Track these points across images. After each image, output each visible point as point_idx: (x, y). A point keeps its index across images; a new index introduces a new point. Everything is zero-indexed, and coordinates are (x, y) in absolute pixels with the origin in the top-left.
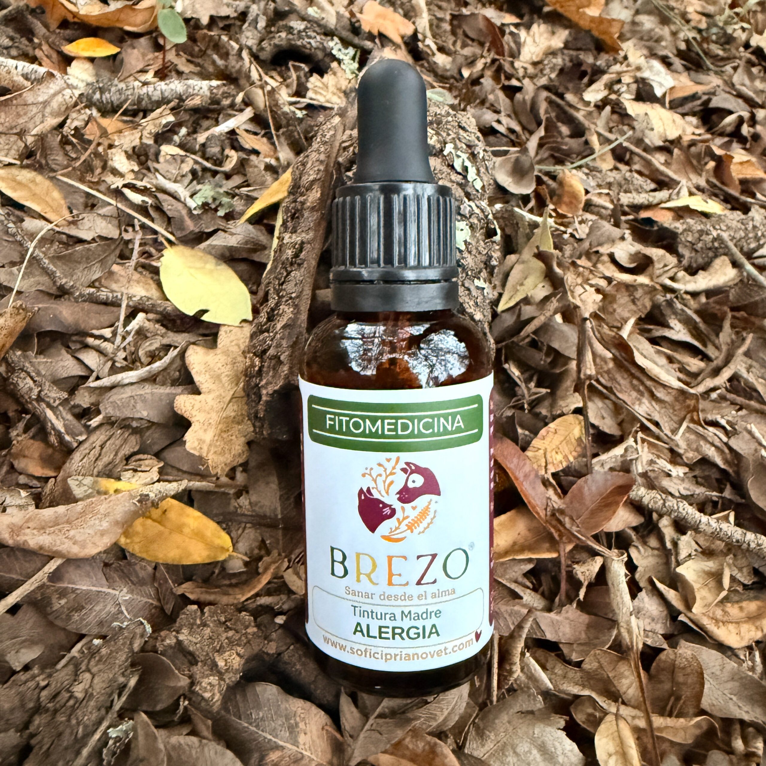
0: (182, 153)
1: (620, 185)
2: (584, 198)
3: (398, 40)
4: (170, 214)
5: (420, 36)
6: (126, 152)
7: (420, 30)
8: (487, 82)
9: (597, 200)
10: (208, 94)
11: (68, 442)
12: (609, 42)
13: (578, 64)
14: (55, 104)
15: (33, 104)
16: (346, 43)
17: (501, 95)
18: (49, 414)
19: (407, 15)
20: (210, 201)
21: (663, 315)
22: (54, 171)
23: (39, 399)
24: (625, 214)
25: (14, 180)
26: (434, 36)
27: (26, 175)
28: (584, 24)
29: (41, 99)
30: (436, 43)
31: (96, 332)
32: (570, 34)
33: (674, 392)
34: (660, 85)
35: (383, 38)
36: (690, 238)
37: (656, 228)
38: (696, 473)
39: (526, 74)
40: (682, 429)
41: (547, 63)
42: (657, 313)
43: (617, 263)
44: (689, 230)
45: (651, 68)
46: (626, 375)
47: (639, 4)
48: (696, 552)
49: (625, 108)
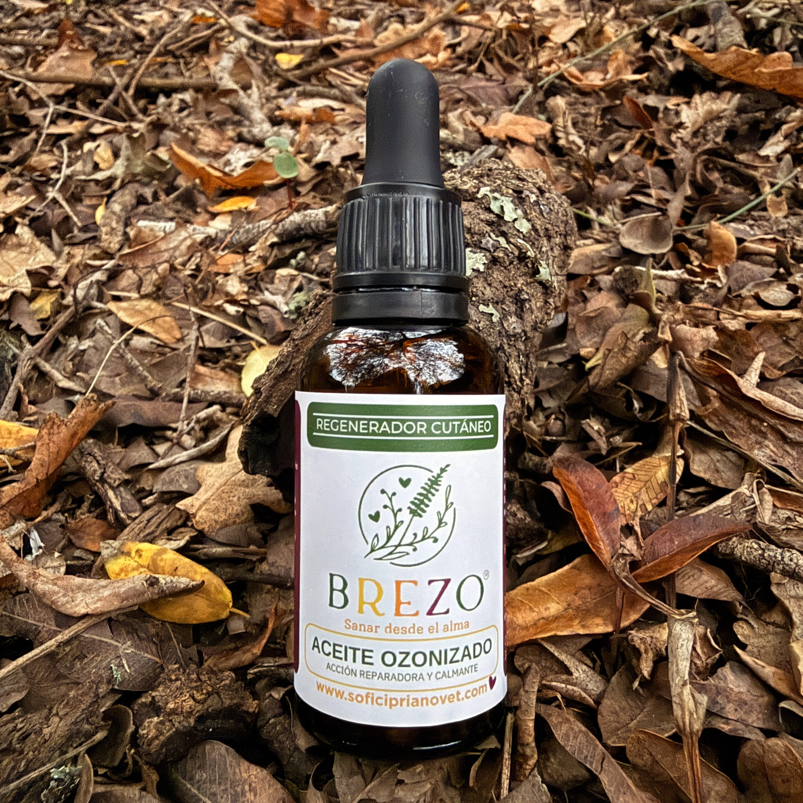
0: (295, 272)
1: (797, 230)
2: (735, 247)
3: (530, 140)
4: (263, 321)
5: (561, 134)
6: (240, 277)
8: (633, 159)
9: (756, 247)
10: (323, 218)
11: (122, 519)
13: (756, 125)
14: (183, 247)
15: (166, 250)
17: (654, 170)
18: (111, 494)
19: (548, 120)
20: (303, 304)
22: (169, 298)
23: (102, 480)
25: (133, 309)
27: (145, 303)
29: (172, 245)
30: (581, 138)
31: (174, 425)
32: (746, 98)
35: (513, 141)
39: (684, 143)
41: (711, 127)
43: (763, 304)
46: (740, 415)
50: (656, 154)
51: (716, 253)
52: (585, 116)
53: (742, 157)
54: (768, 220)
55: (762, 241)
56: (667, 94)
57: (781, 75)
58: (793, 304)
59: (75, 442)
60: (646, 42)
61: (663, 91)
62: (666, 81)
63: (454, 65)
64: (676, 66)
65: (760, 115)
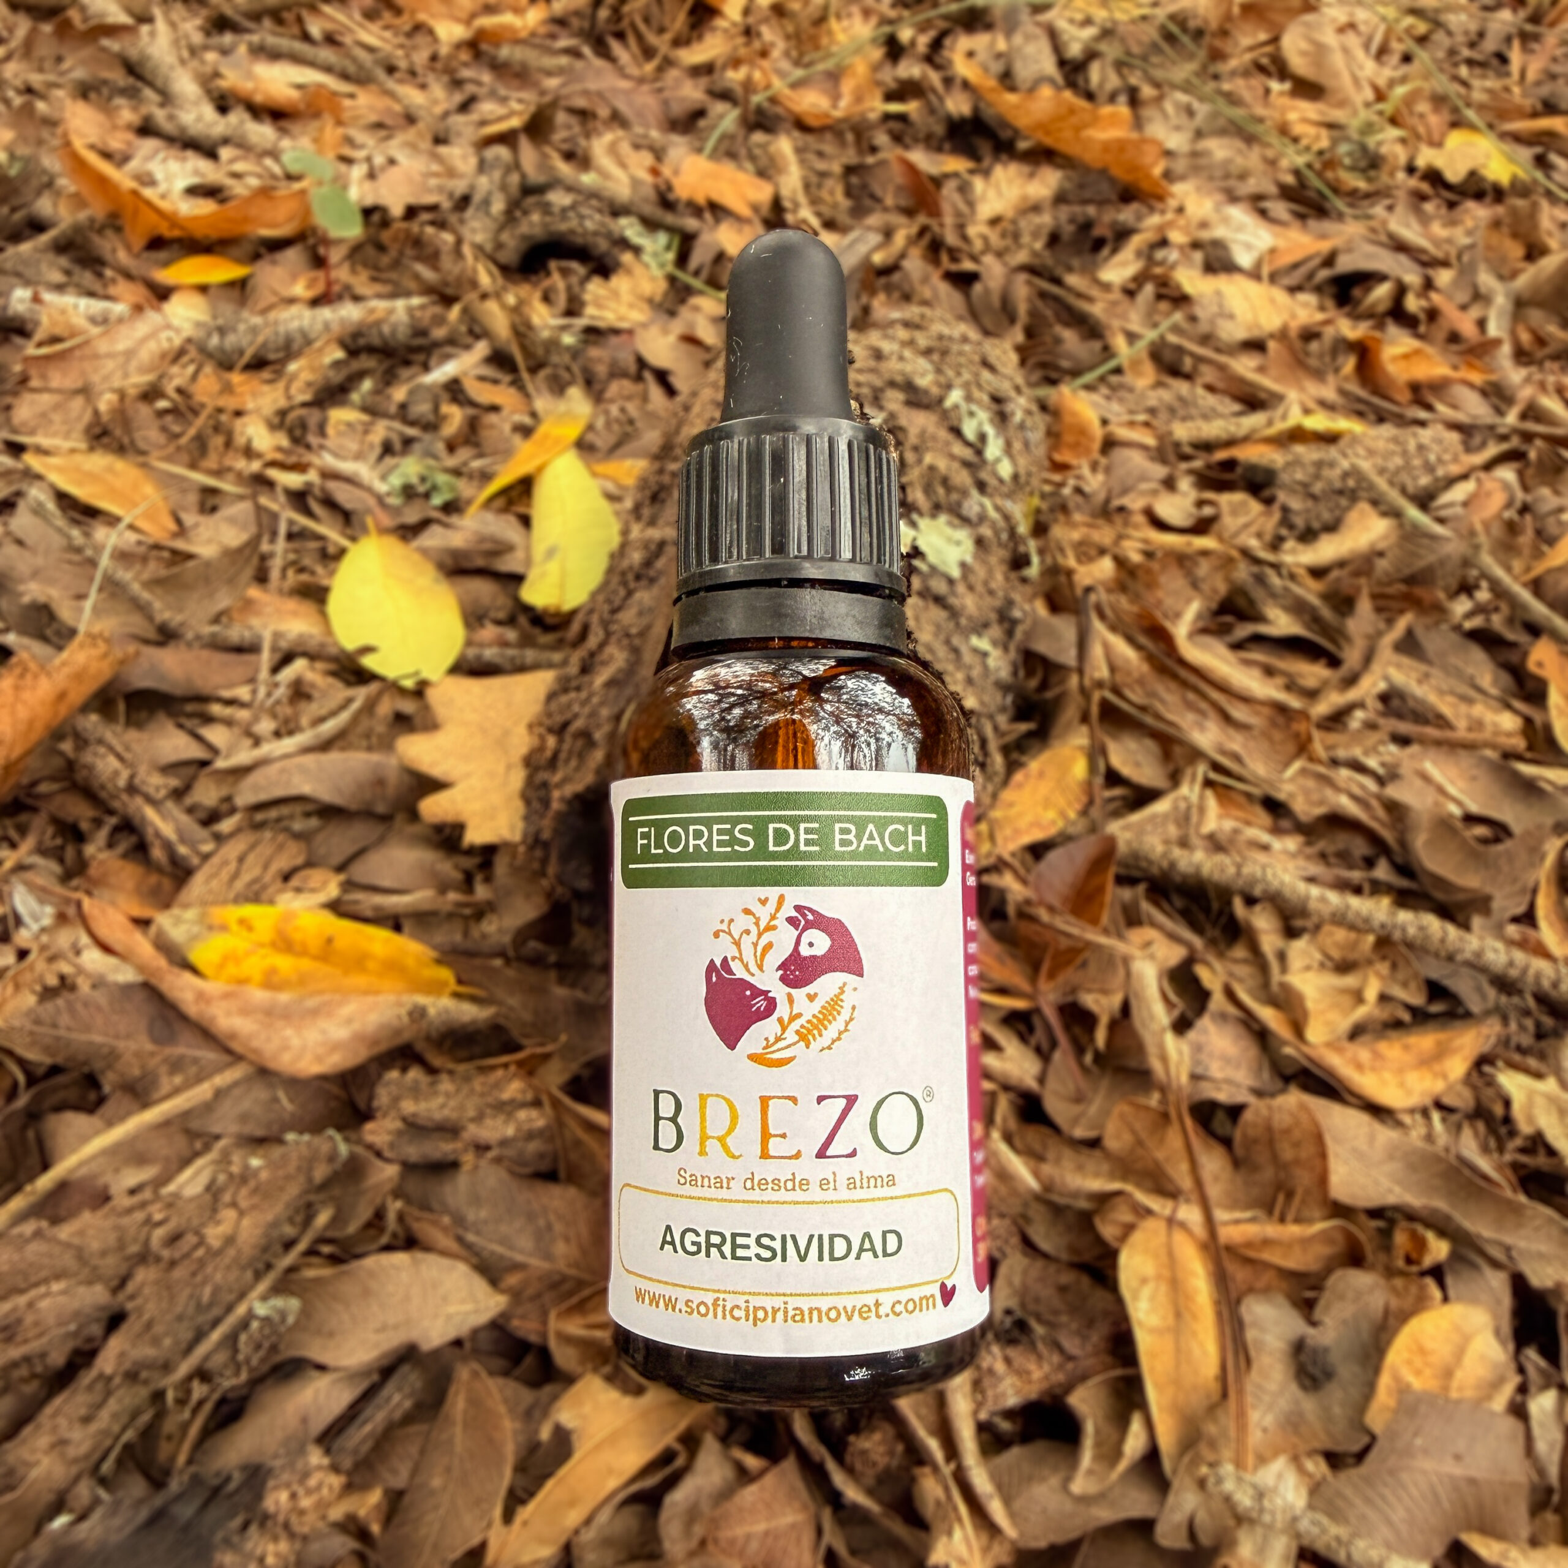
0: (366, 418)
1: (1172, 411)
2: (1098, 432)
3: (744, 211)
4: (348, 505)
5: (787, 204)
6: (268, 420)
7: (785, 192)
8: (915, 265)
9: (1123, 433)
10: (406, 320)
11: (184, 856)
12: (1145, 185)
13: (1086, 226)
14: (144, 354)
15: (109, 355)
16: (651, 225)
17: (944, 288)
18: (150, 813)
19: (762, 174)
20: (416, 481)
21: (1251, 602)
22: (144, 453)
23: (132, 789)
24: (1186, 458)
25: (79, 471)
26: (814, 201)
27: (100, 460)
28: (1092, 157)
29: (121, 348)
30: (818, 214)
31: (226, 694)
32: (1067, 178)
33: (1266, 711)
34: (1248, 247)
35: (717, 210)
36: (1299, 476)
37: (1239, 470)
38: (1321, 845)
39: (987, 248)
40: (1291, 772)
41: (1027, 224)
42: (1241, 602)
43: (1160, 525)
44: (1297, 462)
45: (1226, 220)
46: (1173, 685)
47: (1199, 120)
48: (1322, 965)
49: (1178, 287)
50: (944, 258)
51: (1068, 438)
52: (823, 175)
53: (1073, 280)
54: (1131, 390)
55: (1131, 424)
56: (939, 149)
57: (1121, 146)
58: (1202, 527)
59: (63, 710)
60: (894, 50)
61: (933, 144)
62: (939, 129)
63: (553, 36)
64: (958, 105)
65: (1091, 210)
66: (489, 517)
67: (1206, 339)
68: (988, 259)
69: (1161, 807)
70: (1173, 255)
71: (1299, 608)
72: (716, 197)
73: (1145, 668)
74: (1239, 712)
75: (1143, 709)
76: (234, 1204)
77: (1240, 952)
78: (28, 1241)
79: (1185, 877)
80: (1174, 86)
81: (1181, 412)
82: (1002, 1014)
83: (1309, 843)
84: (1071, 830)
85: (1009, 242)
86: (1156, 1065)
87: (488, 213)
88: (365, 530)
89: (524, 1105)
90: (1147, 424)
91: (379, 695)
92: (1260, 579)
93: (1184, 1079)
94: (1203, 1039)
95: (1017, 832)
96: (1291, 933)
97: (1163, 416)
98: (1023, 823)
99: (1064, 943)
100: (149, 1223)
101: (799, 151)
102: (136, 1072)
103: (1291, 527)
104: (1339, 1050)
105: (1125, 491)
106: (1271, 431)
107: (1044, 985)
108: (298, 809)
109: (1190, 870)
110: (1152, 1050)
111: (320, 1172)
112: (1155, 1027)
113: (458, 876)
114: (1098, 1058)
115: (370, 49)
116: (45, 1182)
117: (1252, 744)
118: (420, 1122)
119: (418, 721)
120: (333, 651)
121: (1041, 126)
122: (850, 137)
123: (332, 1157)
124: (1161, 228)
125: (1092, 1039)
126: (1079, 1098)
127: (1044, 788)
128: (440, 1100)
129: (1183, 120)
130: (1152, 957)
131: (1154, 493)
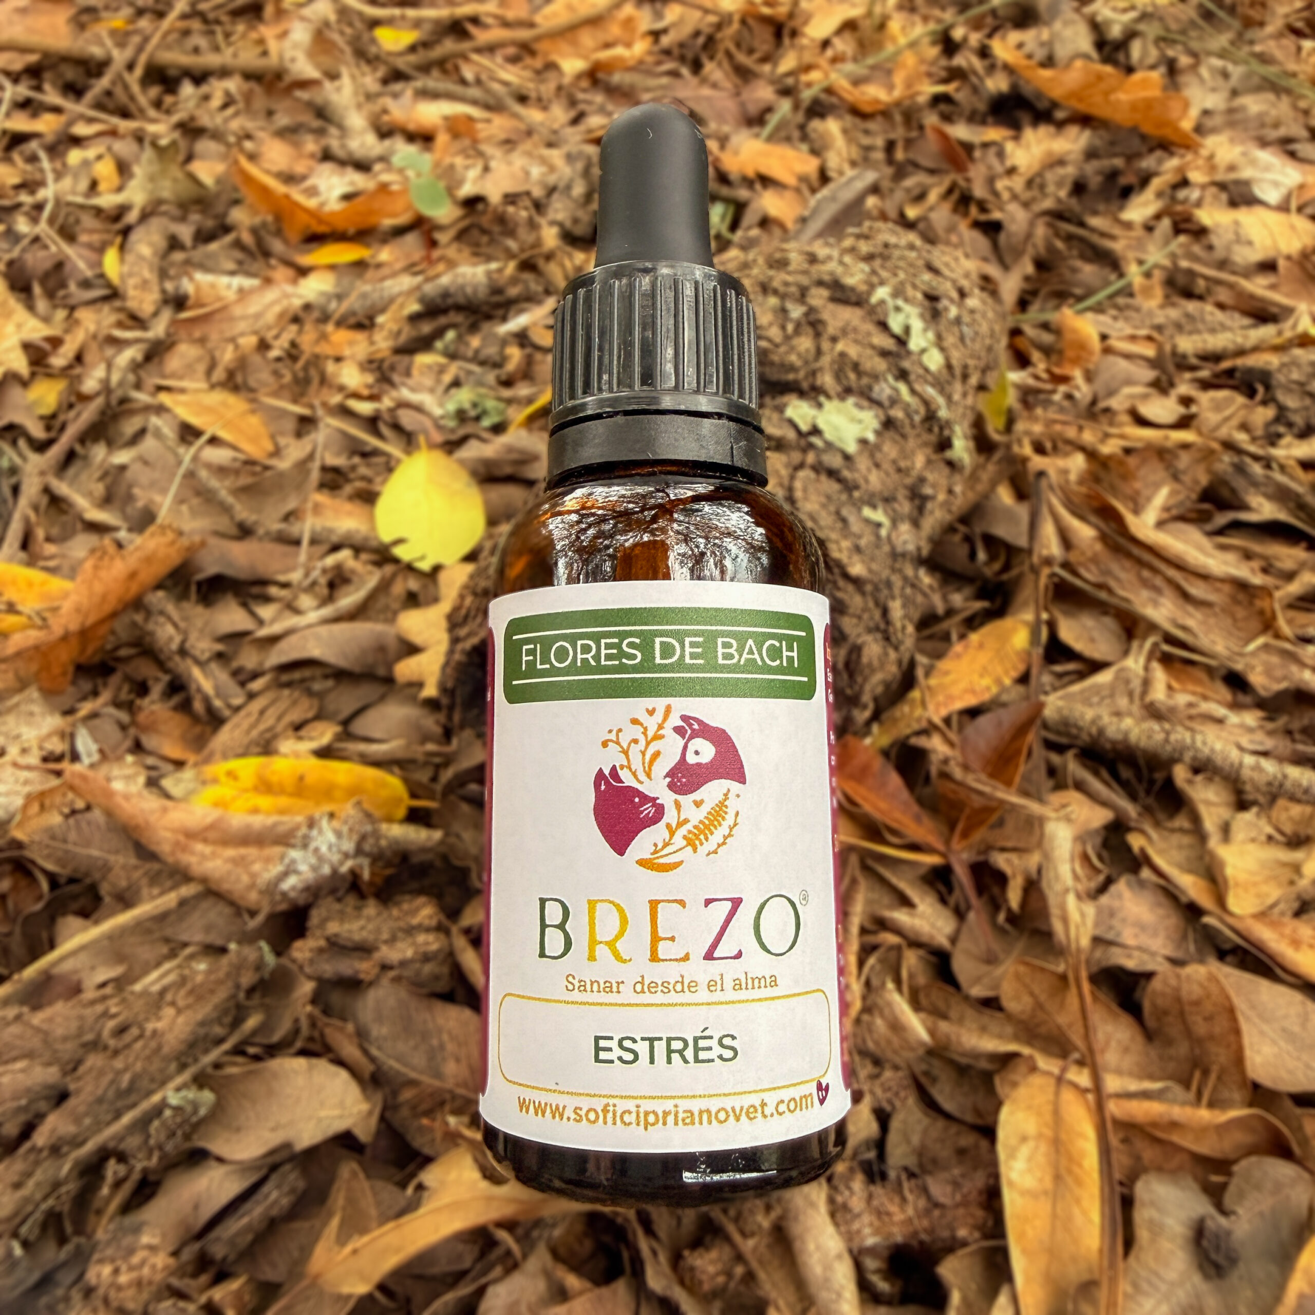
1: (1178, 326)
2: (1096, 346)
3: (792, 181)
4: (408, 429)
5: (832, 172)
6: (360, 364)
7: (832, 165)
8: (942, 217)
9: (1121, 345)
10: (485, 281)
11: (217, 709)
12: (1172, 137)
13: (1113, 176)
14: (270, 315)
15: (242, 318)
17: (971, 235)
18: (196, 672)
19: (814, 151)
20: (467, 406)
21: (1234, 492)
22: (254, 391)
23: (183, 652)
24: (1191, 368)
25: (199, 404)
27: (217, 396)
28: (1122, 117)
29: (253, 311)
32: (1098, 138)
33: (1227, 588)
34: (1276, 184)
35: (766, 181)
36: (1295, 375)
37: (1238, 375)
38: (1282, 721)
39: (1015, 197)
40: (1252, 647)
41: (1050, 177)
42: (1225, 493)
43: (1142, 421)
44: (1295, 363)
45: (1253, 162)
46: (1128, 564)
47: (1234, 81)
48: (1270, 838)
49: (1198, 223)
50: (974, 211)
51: (1070, 353)
52: (868, 149)
53: (1095, 222)
54: (1137, 310)
55: (1133, 338)
56: (983, 122)
57: (1149, 104)
58: (1184, 423)
59: (134, 589)
60: (949, 46)
61: (975, 118)
62: (982, 106)
63: (659, 63)
64: (997, 84)
65: (1118, 162)
66: (523, 433)
67: (1223, 264)
68: (1014, 208)
69: (1103, 678)
70: (1195, 194)
71: (1282, 495)
72: (764, 170)
73: (1098, 547)
74: (1197, 590)
75: (1100, 586)
76: (173, 1004)
77: (1181, 821)
78: (8, 1024)
79: (1114, 743)
80: (1209, 53)
81: (1188, 327)
82: (922, 871)
83: (1270, 719)
84: (1005, 698)
85: (1035, 192)
86: (1058, 927)
87: (569, 196)
88: (418, 447)
89: (428, 930)
90: (1150, 338)
91: (394, 576)
92: (1240, 469)
93: (1085, 942)
94: (1116, 904)
95: (950, 698)
96: (1242, 805)
97: (1169, 331)
98: (956, 690)
99: (977, 802)
100: (106, 1015)
101: (845, 131)
102: (123, 883)
103: (1290, 425)
104: (1275, 925)
105: (1111, 393)
106: (1278, 341)
107: (956, 844)
108: (318, 672)
109: (1120, 737)
110: (1054, 911)
111: (247, 979)
112: (1058, 887)
113: (438, 730)
114: (1012, 918)
115: (506, 84)
116: (30, 972)
117: (1212, 621)
118: (342, 942)
119: (421, 598)
120: (374, 543)
121: (1073, 94)
122: (898, 118)
123: (259, 966)
124: (1181, 170)
125: (1006, 901)
126: (991, 960)
127: (983, 658)
128: (362, 922)
129: (1220, 82)
130: (1068, 819)
131: (1145, 397)
